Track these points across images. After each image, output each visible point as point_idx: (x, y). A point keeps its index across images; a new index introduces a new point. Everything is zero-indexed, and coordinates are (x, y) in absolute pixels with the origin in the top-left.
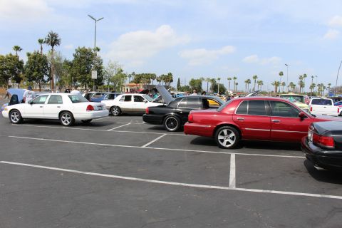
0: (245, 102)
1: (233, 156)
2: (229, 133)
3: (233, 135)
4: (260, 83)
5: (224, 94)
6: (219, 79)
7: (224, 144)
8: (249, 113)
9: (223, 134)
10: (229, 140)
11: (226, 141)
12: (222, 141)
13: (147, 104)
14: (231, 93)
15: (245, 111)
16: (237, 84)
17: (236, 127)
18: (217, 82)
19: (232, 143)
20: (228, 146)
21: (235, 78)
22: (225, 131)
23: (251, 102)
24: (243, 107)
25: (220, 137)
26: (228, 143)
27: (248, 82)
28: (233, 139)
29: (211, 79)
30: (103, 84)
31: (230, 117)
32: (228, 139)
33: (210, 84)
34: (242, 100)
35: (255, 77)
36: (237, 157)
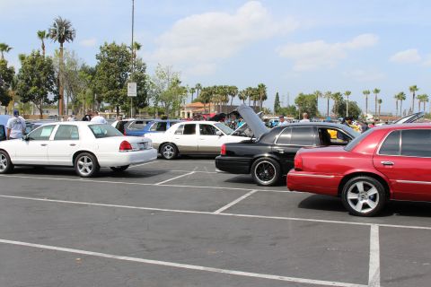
0: (395, 133)
1: (375, 228)
2: (367, 188)
3: (374, 191)
4: (423, 98)
5: (357, 119)
6: (348, 93)
7: (358, 208)
8: (404, 152)
9: (355, 190)
10: (368, 201)
11: (361, 203)
12: (355, 202)
13: (222, 139)
14: (370, 117)
15: (394, 150)
16: (380, 101)
17: (378, 178)
18: (345, 98)
19: (373, 205)
20: (366, 211)
21: (377, 91)
22: (360, 186)
23: (406, 133)
24: (391, 142)
25: (351, 196)
26: (365, 206)
27: (401, 97)
28: (374, 199)
29: (333, 93)
30: (146, 105)
31: (369, 161)
32: (364, 199)
33: (333, 103)
34: (389, 130)
35: (414, 89)
36: (382, 232)
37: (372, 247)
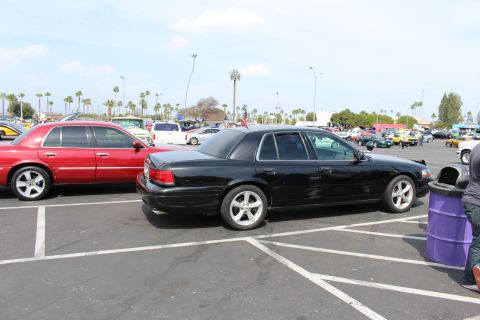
0: (57, 130)
1: (41, 209)
2: (33, 176)
3: (40, 178)
4: (87, 102)
5: (31, 117)
6: (22, 95)
7: (27, 194)
8: (64, 144)
9: (23, 179)
10: (36, 188)
11: (29, 189)
12: (24, 189)
14: (43, 117)
15: (56, 142)
16: (52, 103)
17: (43, 167)
18: (20, 99)
19: (40, 191)
20: (34, 196)
21: (48, 94)
22: (27, 175)
23: (66, 128)
24: (53, 137)
25: (19, 184)
26: (33, 192)
27: (69, 100)
28: (40, 185)
29: (8, 94)
31: (35, 153)
32: (32, 185)
33: (7, 103)
35: (79, 94)
36: (48, 211)
37: (39, 225)
